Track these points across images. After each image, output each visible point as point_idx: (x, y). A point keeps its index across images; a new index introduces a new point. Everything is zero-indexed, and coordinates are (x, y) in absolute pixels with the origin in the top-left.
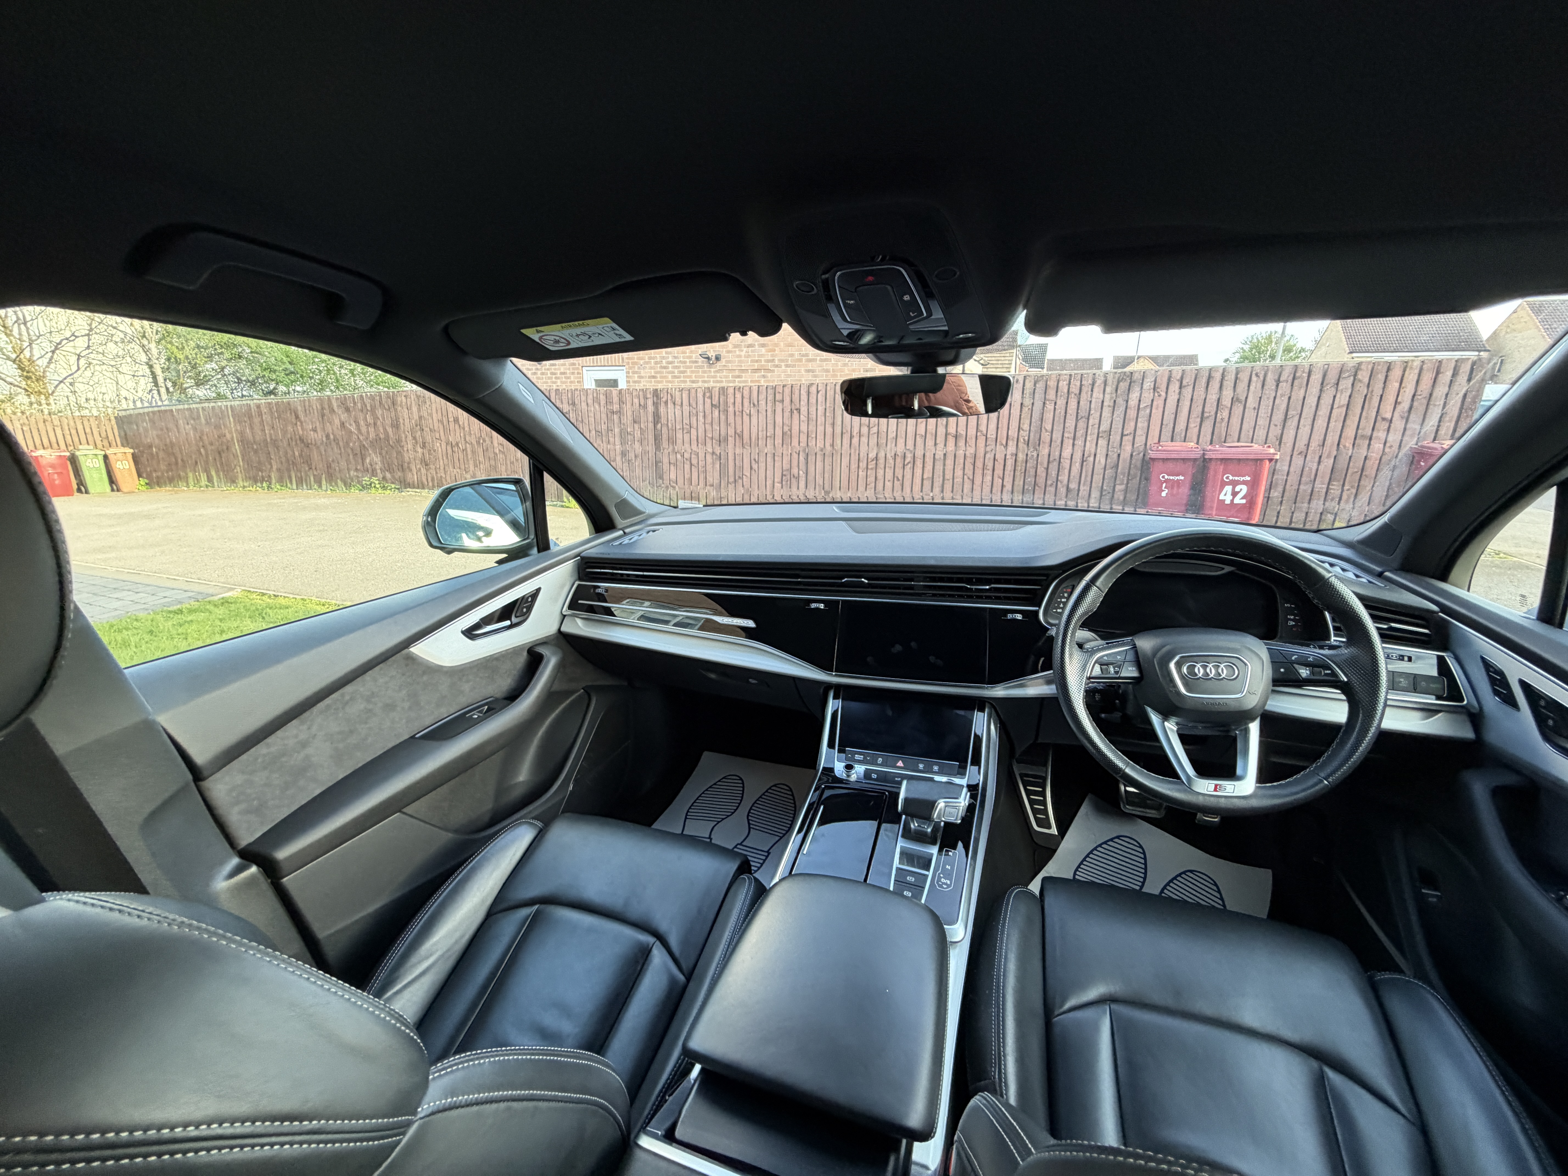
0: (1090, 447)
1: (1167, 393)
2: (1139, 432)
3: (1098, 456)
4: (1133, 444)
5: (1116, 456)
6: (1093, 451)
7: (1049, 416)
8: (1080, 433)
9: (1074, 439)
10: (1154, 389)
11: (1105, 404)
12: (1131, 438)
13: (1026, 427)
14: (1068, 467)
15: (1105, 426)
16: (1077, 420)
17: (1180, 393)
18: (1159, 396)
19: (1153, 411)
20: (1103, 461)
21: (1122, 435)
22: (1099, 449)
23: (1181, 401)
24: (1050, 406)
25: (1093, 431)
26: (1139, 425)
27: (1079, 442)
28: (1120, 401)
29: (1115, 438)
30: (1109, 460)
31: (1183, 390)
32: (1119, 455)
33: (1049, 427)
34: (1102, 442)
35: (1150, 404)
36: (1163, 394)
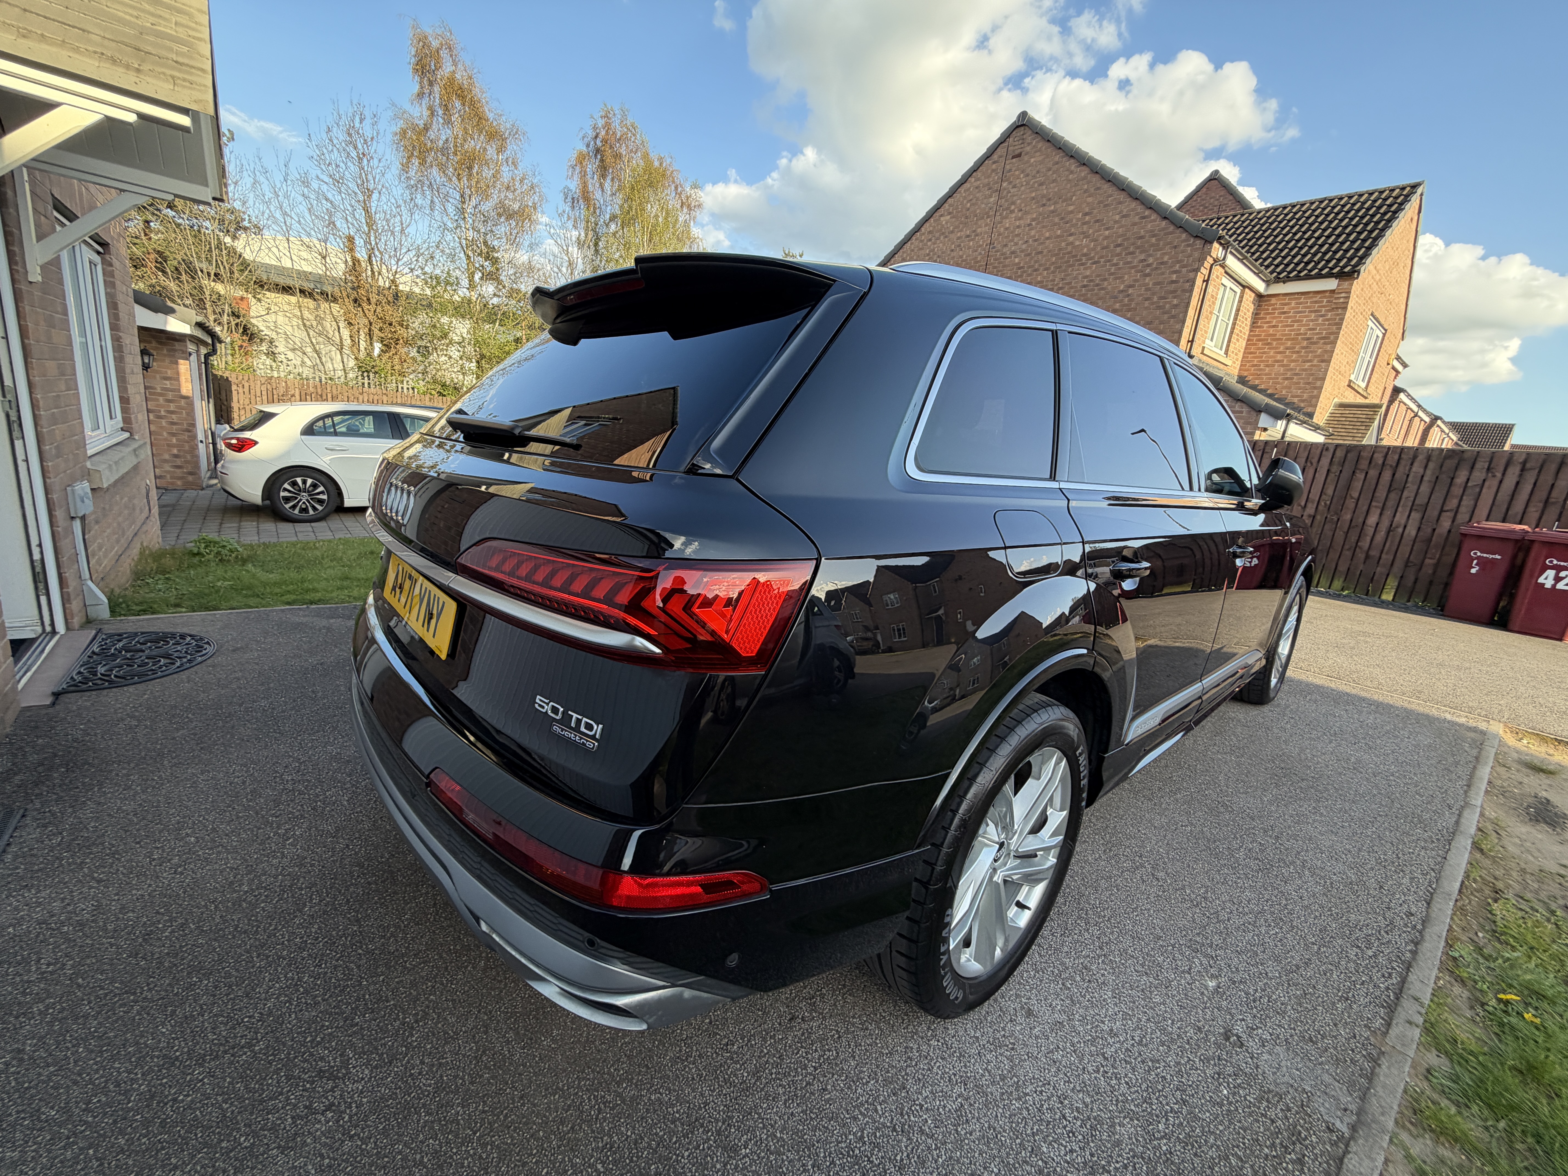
0: (1400, 518)
1: (1504, 474)
2: (1462, 509)
3: (1408, 528)
4: (1453, 521)
5: (1430, 530)
6: (1403, 522)
7: (1357, 485)
8: (1391, 503)
9: (1383, 509)
10: (1488, 469)
11: (1425, 478)
12: (1451, 514)
13: (1330, 491)
14: (1371, 534)
15: (1421, 500)
16: (1389, 491)
17: (1521, 475)
18: (1494, 476)
19: (1484, 491)
20: (1414, 533)
21: (1442, 511)
22: (1410, 521)
23: (1520, 486)
24: (1360, 476)
25: (1406, 503)
26: (1464, 503)
27: (1388, 513)
28: (1444, 478)
29: (1433, 512)
30: (1421, 534)
31: (1525, 473)
32: (1434, 530)
33: (1355, 494)
34: (1416, 516)
35: (1480, 482)
36: (1499, 475)
